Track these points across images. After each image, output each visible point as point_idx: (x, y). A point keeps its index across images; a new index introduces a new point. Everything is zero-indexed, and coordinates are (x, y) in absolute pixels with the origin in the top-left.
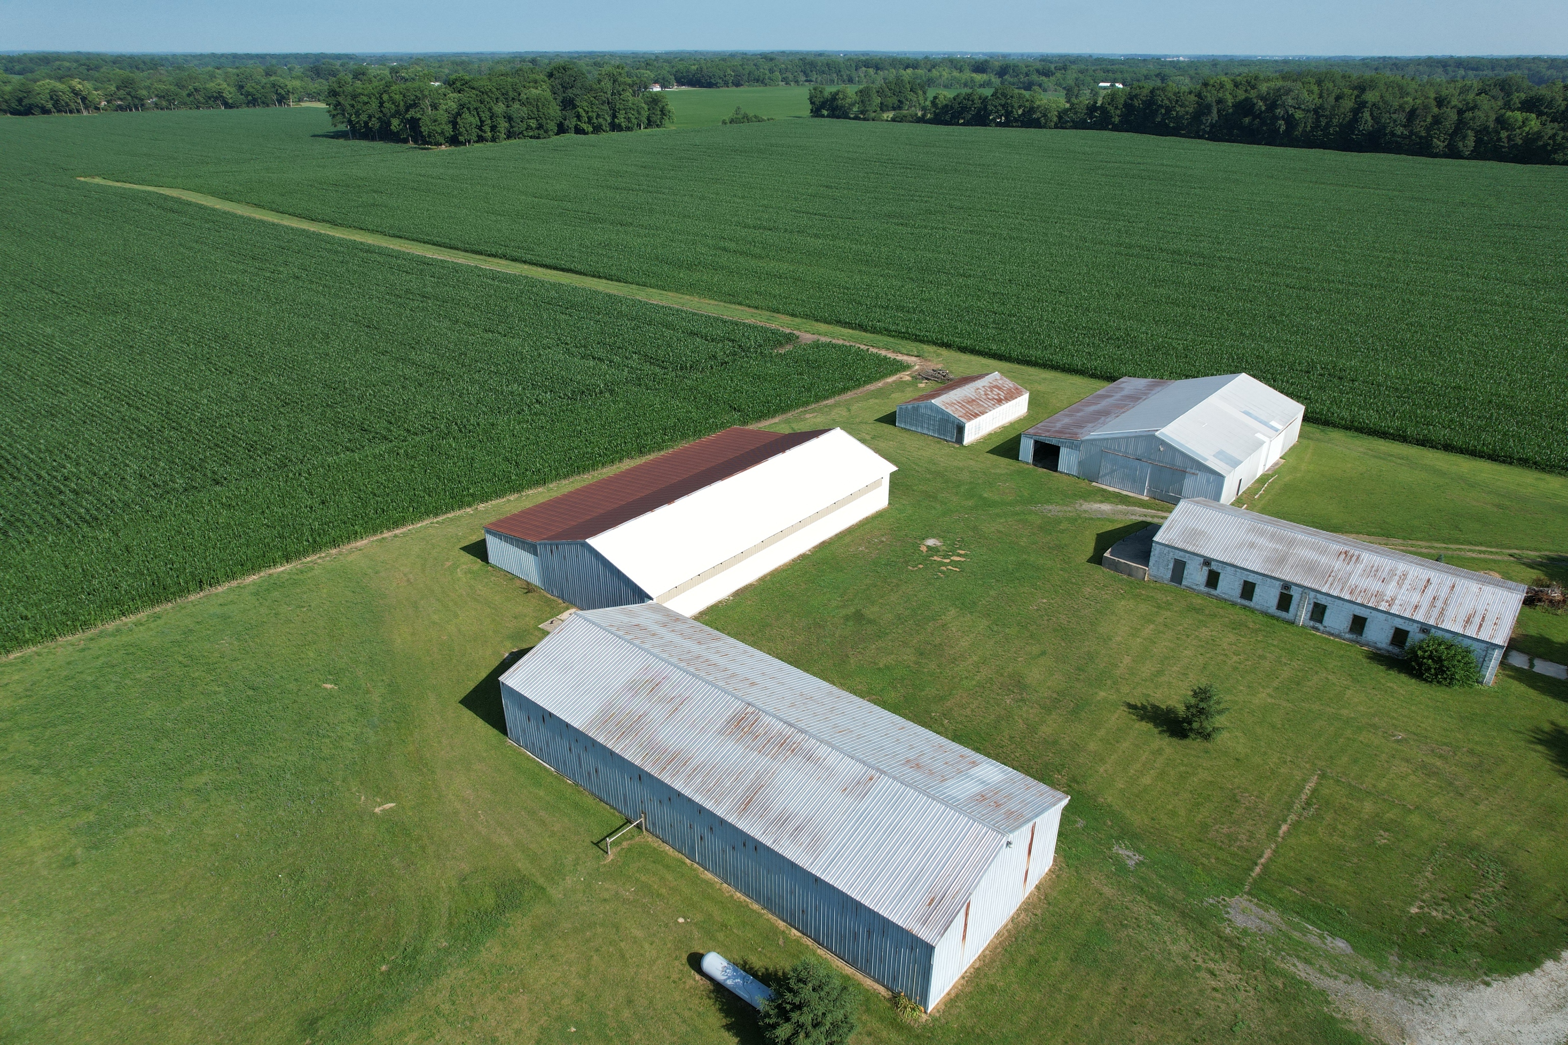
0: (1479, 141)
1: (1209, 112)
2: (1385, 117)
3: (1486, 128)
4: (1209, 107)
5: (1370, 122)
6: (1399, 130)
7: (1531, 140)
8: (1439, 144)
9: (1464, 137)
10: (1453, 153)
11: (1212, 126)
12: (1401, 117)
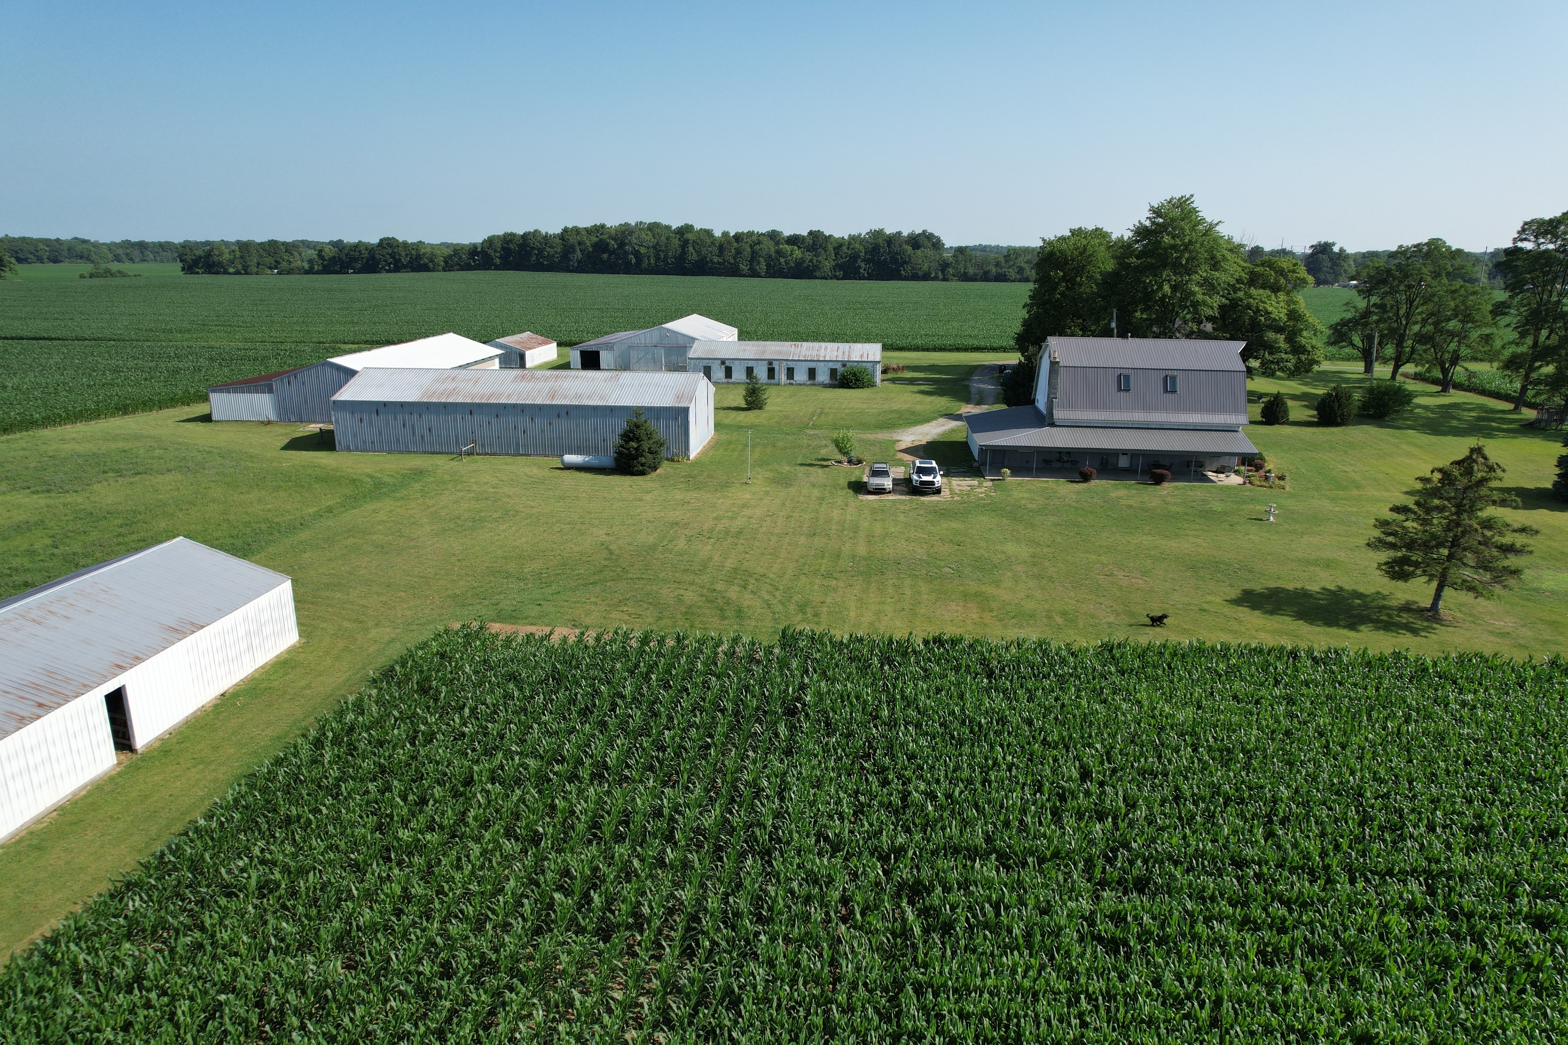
0: (768, 265)
1: (574, 251)
2: (704, 251)
3: (770, 256)
4: (573, 247)
5: (695, 254)
6: (716, 259)
7: (799, 263)
8: (744, 267)
9: (759, 263)
10: (754, 274)
11: (579, 262)
12: (716, 250)
